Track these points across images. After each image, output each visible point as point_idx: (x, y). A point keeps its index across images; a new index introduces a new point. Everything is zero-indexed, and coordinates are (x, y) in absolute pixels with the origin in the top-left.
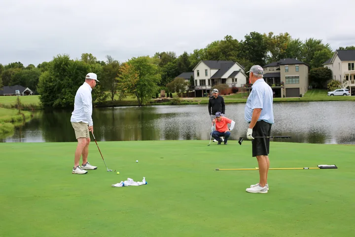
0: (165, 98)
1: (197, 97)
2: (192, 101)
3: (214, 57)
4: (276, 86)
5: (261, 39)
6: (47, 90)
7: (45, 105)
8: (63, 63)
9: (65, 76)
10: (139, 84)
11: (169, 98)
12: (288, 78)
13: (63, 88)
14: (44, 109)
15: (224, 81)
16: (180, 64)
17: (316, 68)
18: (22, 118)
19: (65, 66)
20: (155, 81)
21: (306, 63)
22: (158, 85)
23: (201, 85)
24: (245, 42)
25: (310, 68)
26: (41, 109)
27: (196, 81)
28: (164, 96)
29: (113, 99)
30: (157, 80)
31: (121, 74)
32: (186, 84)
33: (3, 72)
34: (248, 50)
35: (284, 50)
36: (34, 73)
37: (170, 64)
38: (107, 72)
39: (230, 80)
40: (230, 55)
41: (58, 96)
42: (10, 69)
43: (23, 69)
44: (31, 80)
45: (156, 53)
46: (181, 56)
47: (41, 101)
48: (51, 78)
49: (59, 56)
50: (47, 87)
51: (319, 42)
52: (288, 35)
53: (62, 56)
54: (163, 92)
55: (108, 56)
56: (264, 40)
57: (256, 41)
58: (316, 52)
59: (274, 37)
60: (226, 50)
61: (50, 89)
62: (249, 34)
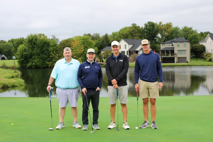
3: (125, 37)
4: (172, 55)
5: (154, 26)
6: (22, 57)
7: (21, 66)
8: (34, 39)
9: (35, 47)
10: (84, 54)
12: (180, 50)
13: (34, 55)
14: (20, 69)
15: (137, 52)
16: (103, 41)
17: (195, 45)
24: (144, 28)
26: (19, 69)
31: (72, 46)
34: (146, 33)
35: (168, 33)
37: (96, 41)
40: (135, 36)
41: (30, 61)
46: (104, 36)
47: (19, 64)
48: (25, 49)
50: (23, 55)
51: (191, 29)
52: (171, 23)
54: (97, 59)
56: (156, 27)
57: (151, 27)
58: (189, 35)
59: (163, 25)
60: (133, 32)
61: (25, 56)
62: (147, 23)
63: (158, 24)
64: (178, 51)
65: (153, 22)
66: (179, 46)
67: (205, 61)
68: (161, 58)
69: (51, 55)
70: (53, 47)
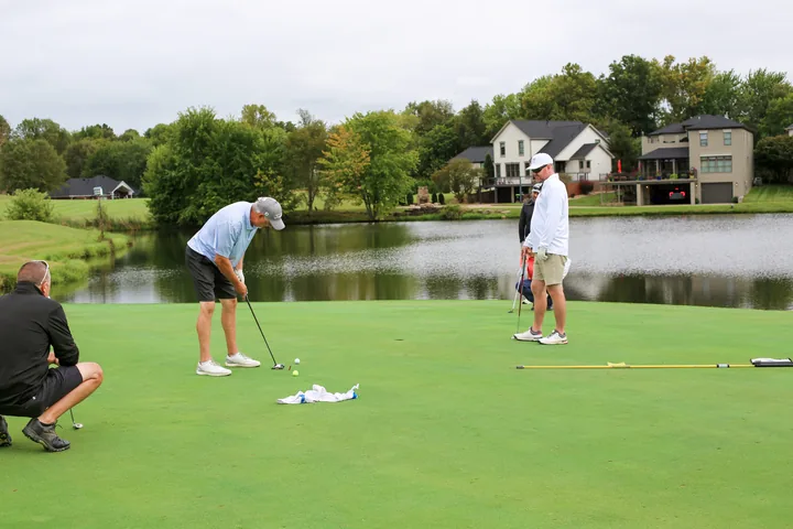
0: (429, 204)
1: (499, 202)
2: (489, 213)
3: (538, 114)
4: (679, 177)
5: (647, 72)
6: (164, 187)
7: (160, 220)
8: (201, 126)
9: (205, 155)
10: (371, 174)
11: (437, 205)
12: (708, 159)
13: (201, 181)
14: (157, 229)
15: (561, 165)
16: (462, 130)
17: (771, 138)
18: (109, 250)
19: (205, 134)
20: (405, 166)
21: (748, 127)
22: (413, 175)
23: (508, 175)
24: (610, 79)
25: (756, 138)
26: (152, 229)
27: (498, 166)
28: (426, 201)
29: (310, 206)
30: (410, 164)
31: (330, 150)
32: (474, 174)
33: (70, 146)
34: (616, 95)
35: (698, 96)
36: (136, 148)
37: (440, 130)
38: (298, 146)
39: (576, 164)
40: (575, 108)
41: (189, 201)
42: (84, 141)
43: (112, 140)
44: (130, 163)
45: (410, 105)
46: (464, 111)
47: (151, 211)
48: (173, 161)
49: (191, 110)
50: (166, 180)
51: (780, 78)
52: (708, 61)
53: (198, 111)
54: (423, 192)
55: (301, 110)
56: (652, 73)
57: (635, 77)
58: (773, 100)
59: (676, 68)
60: (567, 96)
61: (172, 185)
62: (619, 61)
63: (661, 62)
64: (702, 159)
65: (642, 57)
66: (706, 144)
68: (643, 186)
69: (259, 180)
70: (265, 154)
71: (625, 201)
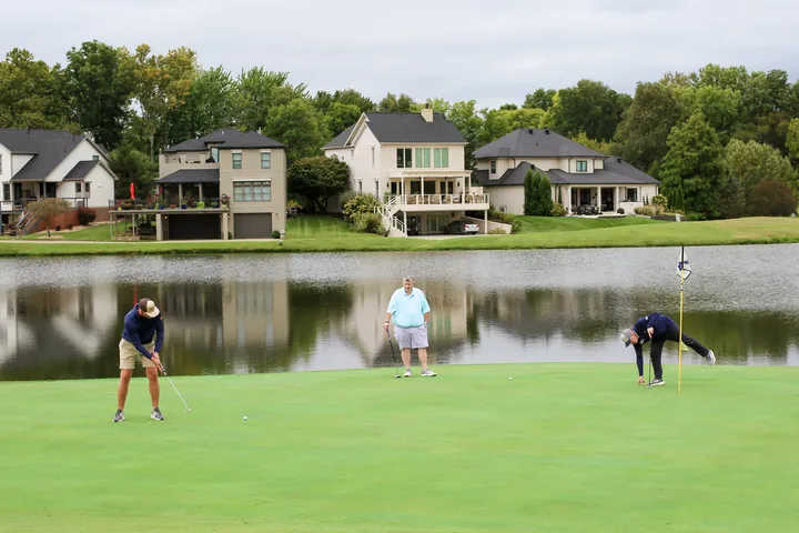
4: (207, 205)
5: (115, 64)
12: (242, 184)
15: (52, 188)
24: (68, 69)
34: (76, 93)
35: (178, 98)
39: (71, 186)
40: (25, 108)
51: (280, 80)
52: (192, 54)
56: (120, 66)
57: (100, 69)
58: (274, 108)
59: (152, 61)
60: (14, 92)
62: (79, 48)
63: (133, 52)
64: (235, 184)
65: (108, 44)
66: (240, 166)
67: (352, 231)
68: (163, 216)
71: (140, 234)
